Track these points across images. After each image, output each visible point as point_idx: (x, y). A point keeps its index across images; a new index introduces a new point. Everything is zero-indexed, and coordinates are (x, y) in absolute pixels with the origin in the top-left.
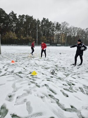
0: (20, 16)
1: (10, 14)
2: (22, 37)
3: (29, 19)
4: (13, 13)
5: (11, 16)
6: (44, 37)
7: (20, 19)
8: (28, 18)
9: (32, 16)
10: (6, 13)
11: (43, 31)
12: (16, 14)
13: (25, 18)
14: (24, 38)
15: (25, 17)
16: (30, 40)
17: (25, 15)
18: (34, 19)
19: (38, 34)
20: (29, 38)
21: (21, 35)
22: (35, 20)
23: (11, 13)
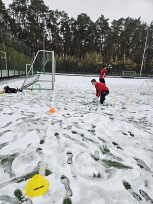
0: (114, 22)
1: (97, 21)
3: (133, 24)
4: (102, 18)
5: (99, 24)
7: (113, 27)
8: (131, 23)
9: (139, 19)
10: (91, 21)
12: (108, 19)
13: (124, 25)
15: (124, 22)
16: (127, 67)
17: (125, 18)
18: (141, 24)
21: (110, 58)
22: (145, 25)
23: (100, 18)
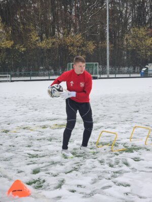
2: (35, 37)
6: (142, 32)
11: (133, 7)
14: (42, 44)
19: (112, 20)
20: (68, 40)
